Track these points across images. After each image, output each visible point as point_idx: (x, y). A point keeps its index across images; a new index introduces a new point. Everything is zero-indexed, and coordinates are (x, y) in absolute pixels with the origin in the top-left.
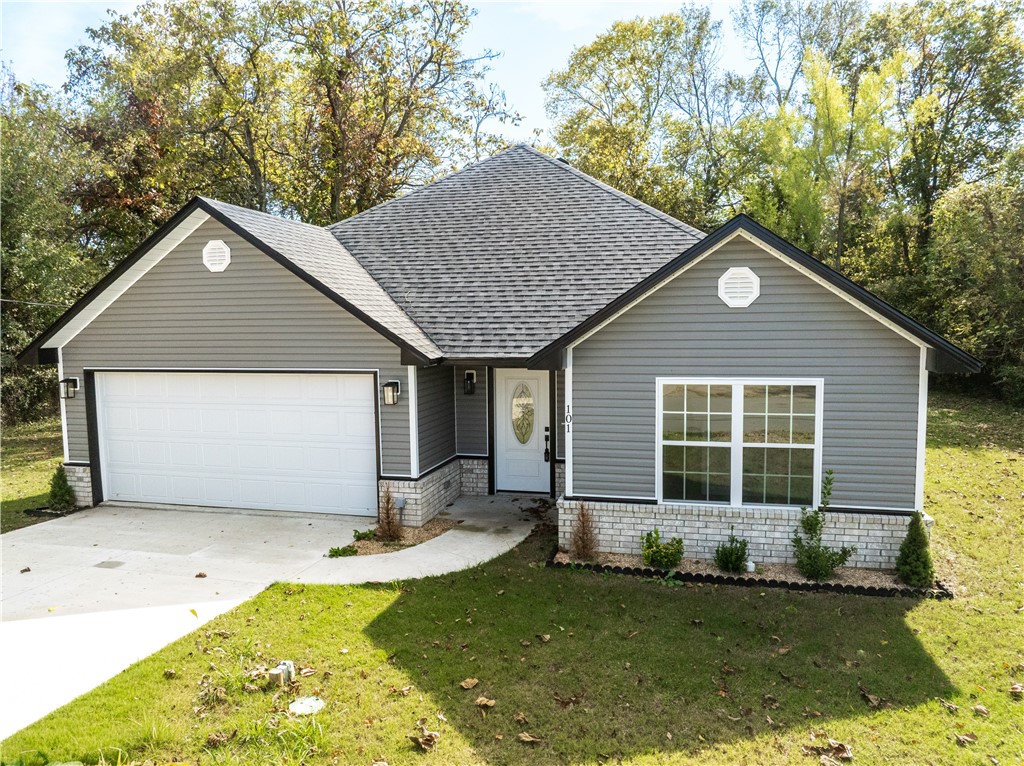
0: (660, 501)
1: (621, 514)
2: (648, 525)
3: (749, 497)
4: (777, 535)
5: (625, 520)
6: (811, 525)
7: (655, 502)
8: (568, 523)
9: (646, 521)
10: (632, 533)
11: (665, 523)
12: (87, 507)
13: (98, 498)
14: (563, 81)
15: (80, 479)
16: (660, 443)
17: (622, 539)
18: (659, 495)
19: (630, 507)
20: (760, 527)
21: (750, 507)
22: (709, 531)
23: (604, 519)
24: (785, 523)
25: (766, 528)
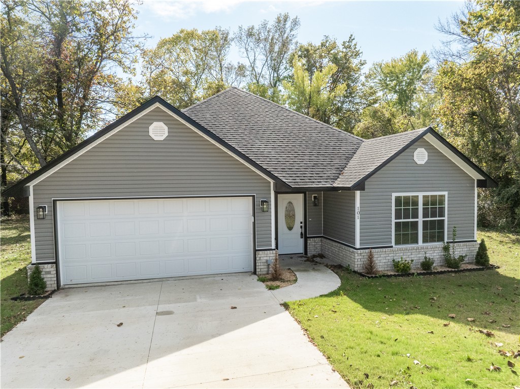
0: (394, 246)
1: (380, 253)
2: (390, 257)
3: (425, 241)
4: (435, 254)
5: (382, 256)
6: (446, 249)
7: (392, 247)
8: (359, 260)
9: (390, 255)
10: (385, 261)
11: (397, 255)
15: (49, 273)
16: (394, 221)
17: (381, 264)
18: (393, 244)
19: (384, 249)
20: (429, 252)
21: (426, 244)
22: (413, 256)
24: (437, 249)
25: (431, 252)
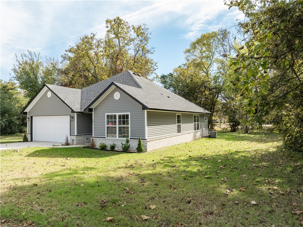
6: (128, 141)
7: (105, 138)
9: (104, 141)
12: (29, 142)
13: (32, 140)
14: (188, 51)
15: (29, 136)
23: (98, 141)
24: (124, 141)
